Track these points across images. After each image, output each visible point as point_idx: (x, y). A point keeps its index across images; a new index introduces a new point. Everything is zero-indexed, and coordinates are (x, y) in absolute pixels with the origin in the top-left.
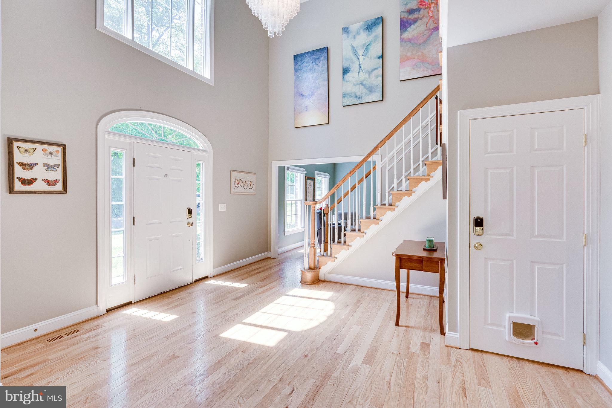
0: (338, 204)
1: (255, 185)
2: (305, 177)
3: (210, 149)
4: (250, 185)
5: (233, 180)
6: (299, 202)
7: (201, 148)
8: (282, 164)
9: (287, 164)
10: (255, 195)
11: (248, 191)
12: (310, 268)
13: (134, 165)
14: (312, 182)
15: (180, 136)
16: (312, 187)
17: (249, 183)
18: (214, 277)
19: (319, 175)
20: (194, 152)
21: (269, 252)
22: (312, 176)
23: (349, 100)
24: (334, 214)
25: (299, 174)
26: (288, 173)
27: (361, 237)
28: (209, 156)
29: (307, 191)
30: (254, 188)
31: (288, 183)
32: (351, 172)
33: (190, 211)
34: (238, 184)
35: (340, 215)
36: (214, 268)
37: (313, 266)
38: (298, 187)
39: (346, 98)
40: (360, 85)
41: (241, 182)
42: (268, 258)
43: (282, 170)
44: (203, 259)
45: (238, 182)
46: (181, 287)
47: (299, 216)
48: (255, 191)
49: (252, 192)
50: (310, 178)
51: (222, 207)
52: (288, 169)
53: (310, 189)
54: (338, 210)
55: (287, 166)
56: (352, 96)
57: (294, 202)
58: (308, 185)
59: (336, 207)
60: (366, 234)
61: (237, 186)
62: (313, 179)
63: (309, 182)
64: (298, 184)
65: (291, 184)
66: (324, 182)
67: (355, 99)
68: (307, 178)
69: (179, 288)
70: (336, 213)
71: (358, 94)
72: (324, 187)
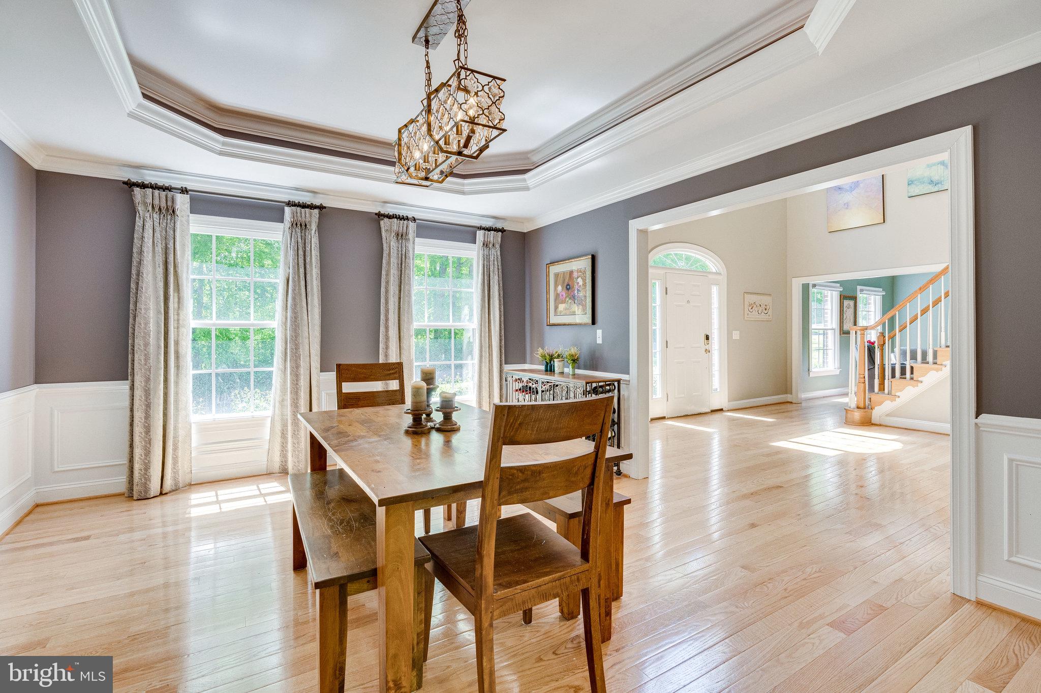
0: (900, 331)
1: (771, 309)
2: (840, 295)
3: (724, 271)
4: (766, 309)
5: (747, 303)
6: (830, 333)
7: (714, 271)
8: (805, 280)
9: (811, 280)
10: (770, 321)
11: (763, 317)
12: (858, 408)
13: (666, 293)
14: (852, 303)
15: (688, 258)
16: (852, 310)
17: (763, 307)
18: (728, 410)
19: (864, 292)
20: (710, 276)
21: (789, 395)
22: (851, 294)
23: (919, 189)
24: (893, 351)
25: (829, 291)
26: (813, 291)
27: (937, 370)
28: (723, 279)
29: (843, 317)
30: (770, 312)
31: (813, 305)
32: (920, 289)
33: (707, 338)
34: (752, 308)
35: (904, 353)
36: (729, 402)
37: (862, 405)
38: (829, 312)
39: (913, 186)
40: (939, 165)
41: (755, 306)
42: (788, 402)
43: (806, 288)
44: (718, 390)
45: (752, 306)
46: (700, 414)
47: (830, 353)
48: (770, 317)
49: (767, 317)
50: (848, 296)
51: (736, 335)
52: (814, 286)
53: (849, 314)
54: (901, 345)
55: (811, 283)
56: (924, 182)
57: (821, 332)
58: (844, 307)
59: (897, 336)
60: (946, 366)
61: (751, 310)
62: (854, 298)
63: (846, 302)
64: (828, 306)
65: (819, 306)
66: (872, 301)
67: (930, 186)
68: (843, 297)
69: (698, 414)
70: (897, 350)
71: (936, 178)
72: (872, 309)
